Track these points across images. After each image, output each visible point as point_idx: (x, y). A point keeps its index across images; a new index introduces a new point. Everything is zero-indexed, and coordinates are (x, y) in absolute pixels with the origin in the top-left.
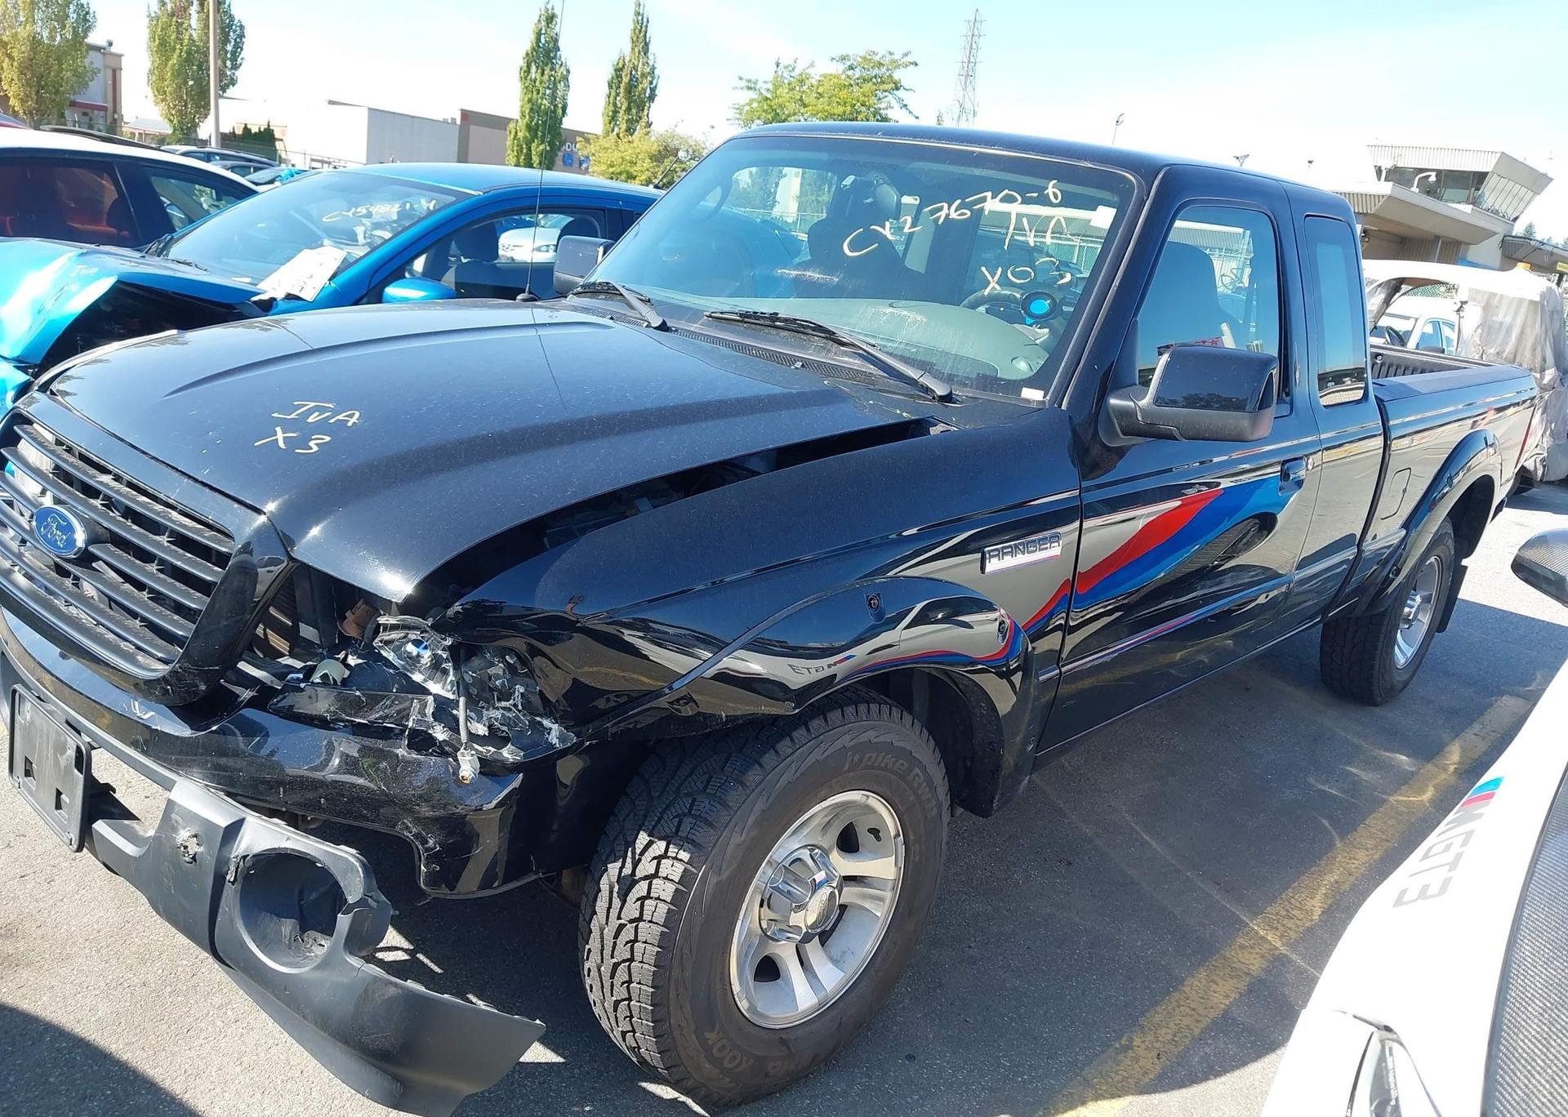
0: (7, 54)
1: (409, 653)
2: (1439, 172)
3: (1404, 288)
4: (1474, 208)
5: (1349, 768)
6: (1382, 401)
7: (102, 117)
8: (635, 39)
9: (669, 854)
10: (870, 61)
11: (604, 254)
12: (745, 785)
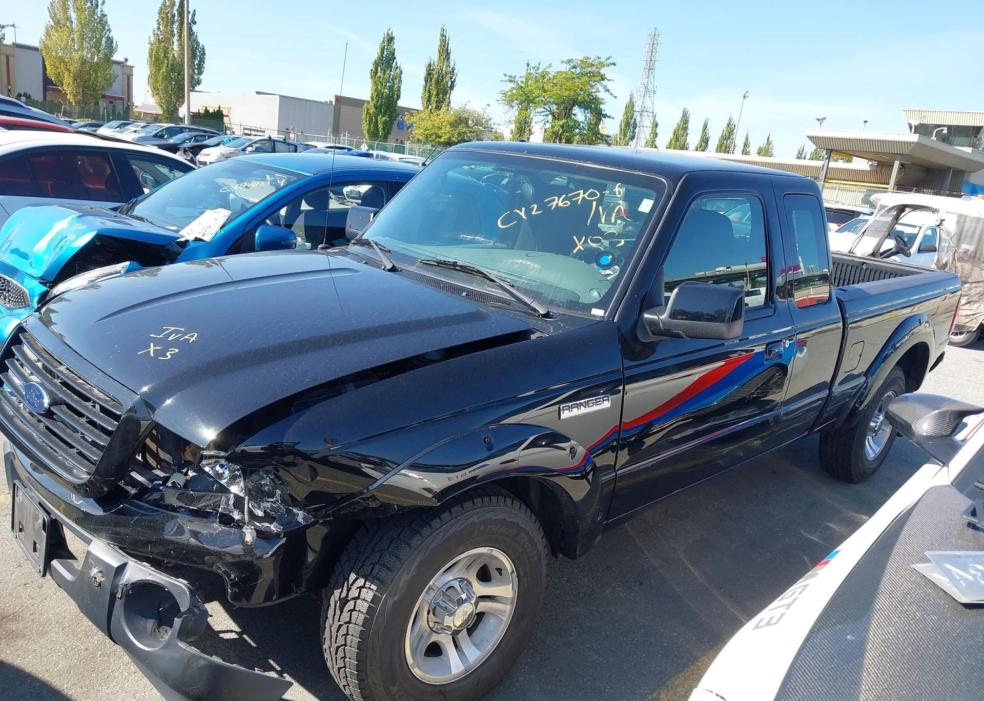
0: (67, 69)
1: (217, 471)
2: (950, 127)
3: (907, 209)
4: (974, 149)
5: (829, 524)
6: (842, 301)
7: (121, 104)
8: (441, 51)
9: (366, 586)
10: (585, 62)
11: (374, 217)
12: (411, 546)
